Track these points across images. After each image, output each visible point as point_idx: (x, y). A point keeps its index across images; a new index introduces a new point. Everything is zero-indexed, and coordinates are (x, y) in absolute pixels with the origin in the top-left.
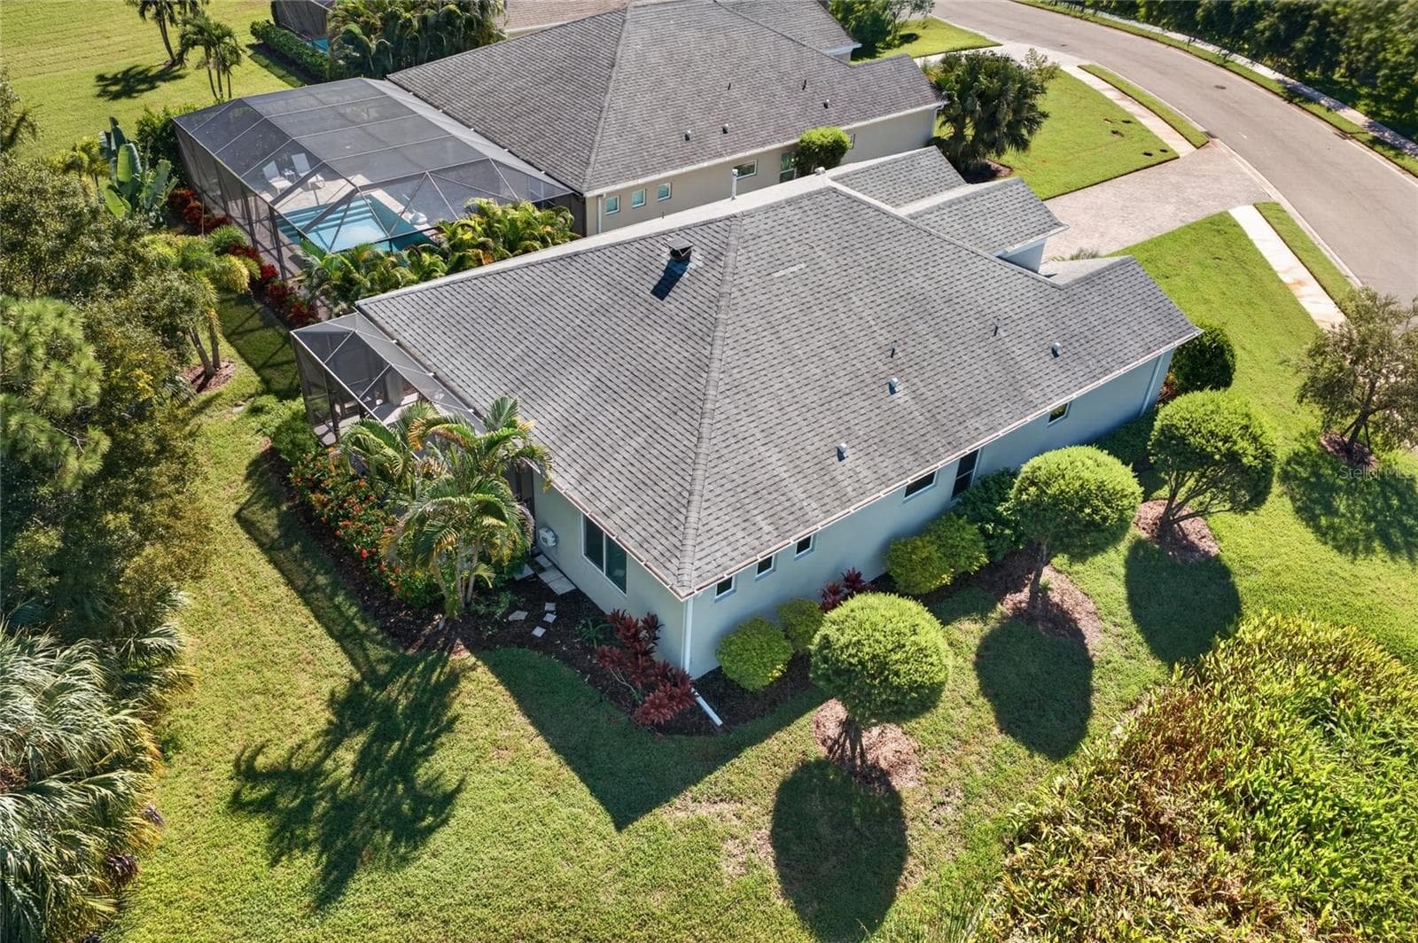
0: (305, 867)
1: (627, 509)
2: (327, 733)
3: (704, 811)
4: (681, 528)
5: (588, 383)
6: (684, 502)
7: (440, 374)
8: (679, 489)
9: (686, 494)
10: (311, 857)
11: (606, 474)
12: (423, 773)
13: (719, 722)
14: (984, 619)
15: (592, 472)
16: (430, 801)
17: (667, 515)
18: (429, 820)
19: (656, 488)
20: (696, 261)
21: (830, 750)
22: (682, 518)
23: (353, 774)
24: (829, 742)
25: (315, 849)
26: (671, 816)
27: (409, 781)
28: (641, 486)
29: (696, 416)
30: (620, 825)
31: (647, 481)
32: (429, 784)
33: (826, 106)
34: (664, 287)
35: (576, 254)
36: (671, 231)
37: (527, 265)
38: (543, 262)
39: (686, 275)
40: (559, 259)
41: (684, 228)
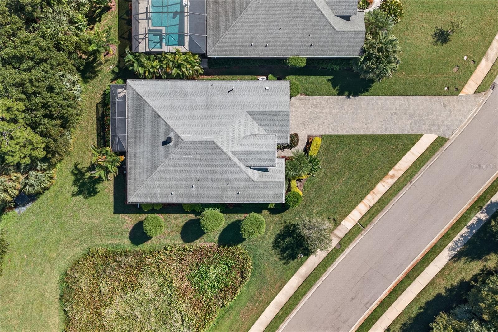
0: (76, 189)
2: (88, 168)
3: (127, 218)
5: (142, 150)
7: (128, 120)
10: (77, 188)
11: (133, 171)
12: (96, 186)
13: (138, 207)
14: (196, 216)
15: (132, 169)
16: (94, 191)
17: (134, 188)
18: (92, 194)
19: (136, 182)
20: (171, 144)
23: (88, 178)
25: (78, 187)
26: (122, 216)
27: (94, 186)
30: (115, 213)
32: (96, 188)
33: (311, 46)
34: (164, 143)
35: (160, 116)
36: (174, 131)
37: (153, 109)
38: (155, 111)
39: (168, 145)
40: (157, 114)
41: (176, 133)
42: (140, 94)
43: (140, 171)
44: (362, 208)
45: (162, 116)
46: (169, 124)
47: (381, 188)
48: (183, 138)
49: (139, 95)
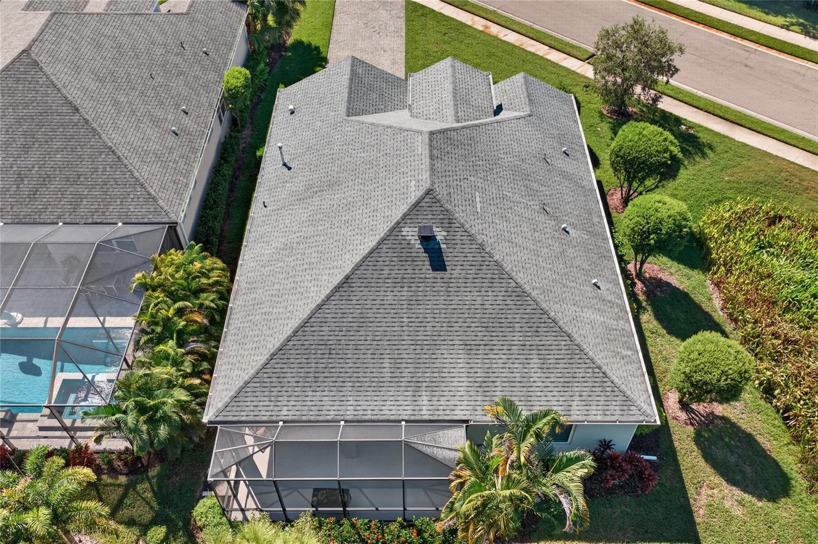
1: (575, 403)
4: (616, 389)
5: (460, 352)
6: (601, 375)
7: (347, 418)
8: (590, 370)
9: (596, 370)
11: (539, 394)
13: (654, 458)
14: (645, 309)
15: (529, 399)
17: (600, 389)
19: (576, 380)
20: (440, 235)
21: (692, 424)
22: (609, 384)
24: (688, 422)
28: (567, 385)
29: (551, 325)
31: (567, 380)
34: (438, 262)
35: (347, 278)
36: (398, 223)
37: (319, 307)
38: (328, 298)
39: (443, 246)
40: (338, 288)
41: (404, 217)
42: (261, 363)
43: (535, 362)
44: (555, 56)
45: (348, 270)
46: (373, 244)
47: (511, 37)
48: (419, 194)
49: (265, 366)
